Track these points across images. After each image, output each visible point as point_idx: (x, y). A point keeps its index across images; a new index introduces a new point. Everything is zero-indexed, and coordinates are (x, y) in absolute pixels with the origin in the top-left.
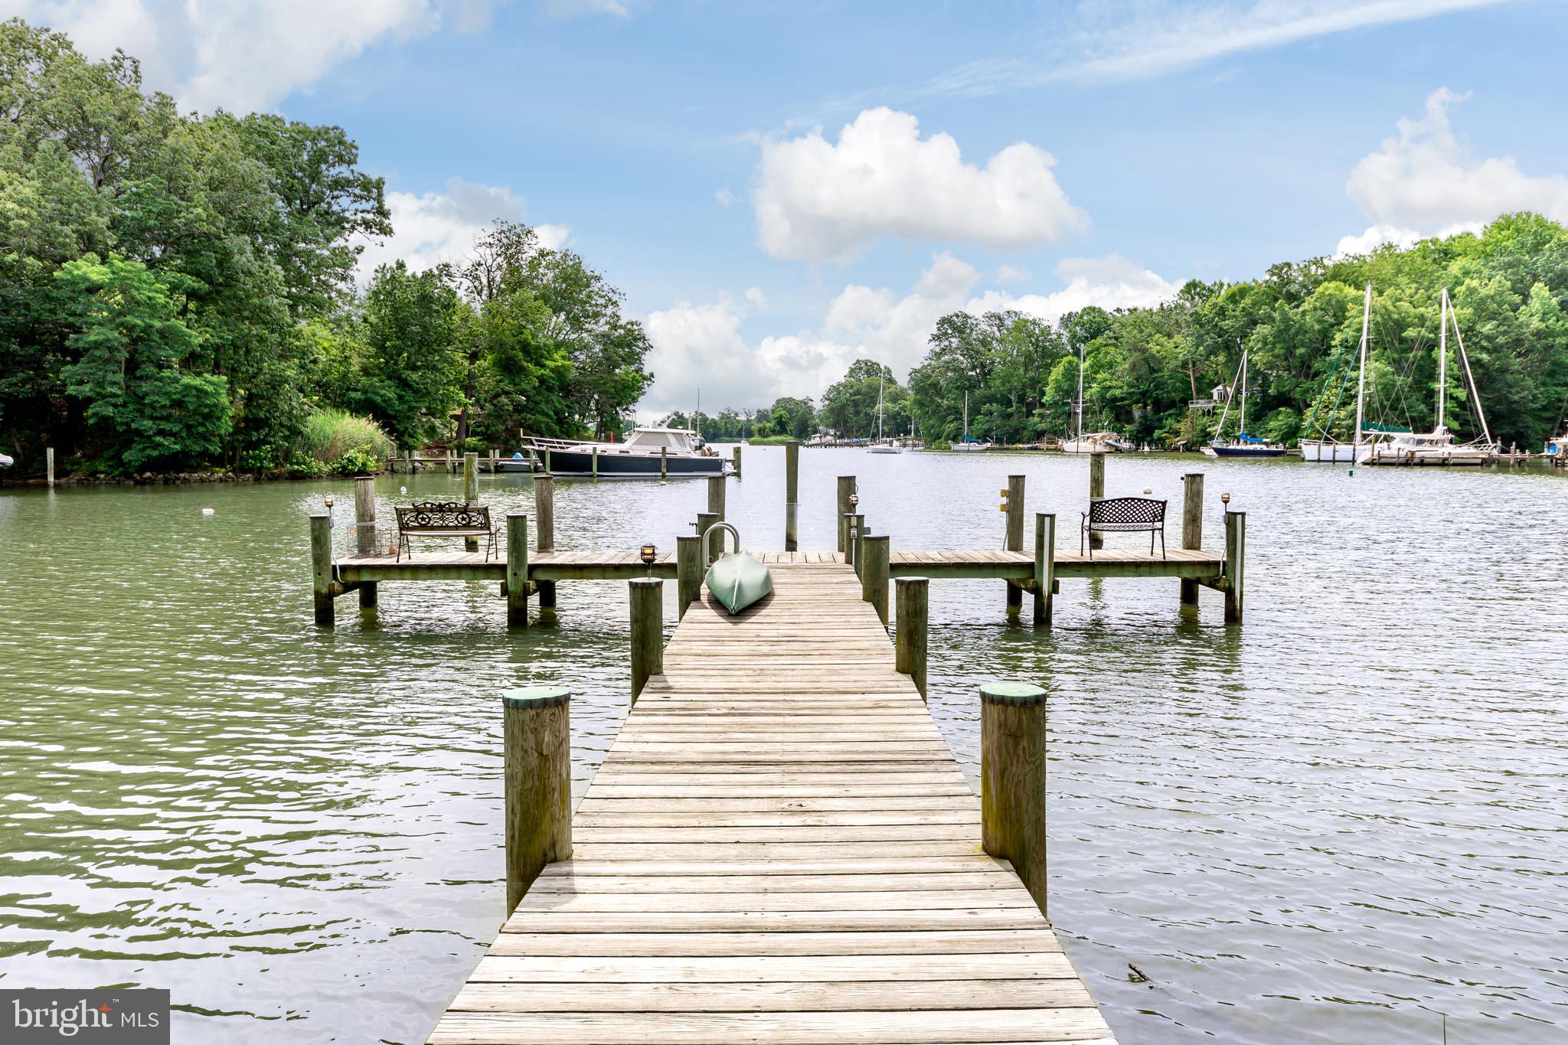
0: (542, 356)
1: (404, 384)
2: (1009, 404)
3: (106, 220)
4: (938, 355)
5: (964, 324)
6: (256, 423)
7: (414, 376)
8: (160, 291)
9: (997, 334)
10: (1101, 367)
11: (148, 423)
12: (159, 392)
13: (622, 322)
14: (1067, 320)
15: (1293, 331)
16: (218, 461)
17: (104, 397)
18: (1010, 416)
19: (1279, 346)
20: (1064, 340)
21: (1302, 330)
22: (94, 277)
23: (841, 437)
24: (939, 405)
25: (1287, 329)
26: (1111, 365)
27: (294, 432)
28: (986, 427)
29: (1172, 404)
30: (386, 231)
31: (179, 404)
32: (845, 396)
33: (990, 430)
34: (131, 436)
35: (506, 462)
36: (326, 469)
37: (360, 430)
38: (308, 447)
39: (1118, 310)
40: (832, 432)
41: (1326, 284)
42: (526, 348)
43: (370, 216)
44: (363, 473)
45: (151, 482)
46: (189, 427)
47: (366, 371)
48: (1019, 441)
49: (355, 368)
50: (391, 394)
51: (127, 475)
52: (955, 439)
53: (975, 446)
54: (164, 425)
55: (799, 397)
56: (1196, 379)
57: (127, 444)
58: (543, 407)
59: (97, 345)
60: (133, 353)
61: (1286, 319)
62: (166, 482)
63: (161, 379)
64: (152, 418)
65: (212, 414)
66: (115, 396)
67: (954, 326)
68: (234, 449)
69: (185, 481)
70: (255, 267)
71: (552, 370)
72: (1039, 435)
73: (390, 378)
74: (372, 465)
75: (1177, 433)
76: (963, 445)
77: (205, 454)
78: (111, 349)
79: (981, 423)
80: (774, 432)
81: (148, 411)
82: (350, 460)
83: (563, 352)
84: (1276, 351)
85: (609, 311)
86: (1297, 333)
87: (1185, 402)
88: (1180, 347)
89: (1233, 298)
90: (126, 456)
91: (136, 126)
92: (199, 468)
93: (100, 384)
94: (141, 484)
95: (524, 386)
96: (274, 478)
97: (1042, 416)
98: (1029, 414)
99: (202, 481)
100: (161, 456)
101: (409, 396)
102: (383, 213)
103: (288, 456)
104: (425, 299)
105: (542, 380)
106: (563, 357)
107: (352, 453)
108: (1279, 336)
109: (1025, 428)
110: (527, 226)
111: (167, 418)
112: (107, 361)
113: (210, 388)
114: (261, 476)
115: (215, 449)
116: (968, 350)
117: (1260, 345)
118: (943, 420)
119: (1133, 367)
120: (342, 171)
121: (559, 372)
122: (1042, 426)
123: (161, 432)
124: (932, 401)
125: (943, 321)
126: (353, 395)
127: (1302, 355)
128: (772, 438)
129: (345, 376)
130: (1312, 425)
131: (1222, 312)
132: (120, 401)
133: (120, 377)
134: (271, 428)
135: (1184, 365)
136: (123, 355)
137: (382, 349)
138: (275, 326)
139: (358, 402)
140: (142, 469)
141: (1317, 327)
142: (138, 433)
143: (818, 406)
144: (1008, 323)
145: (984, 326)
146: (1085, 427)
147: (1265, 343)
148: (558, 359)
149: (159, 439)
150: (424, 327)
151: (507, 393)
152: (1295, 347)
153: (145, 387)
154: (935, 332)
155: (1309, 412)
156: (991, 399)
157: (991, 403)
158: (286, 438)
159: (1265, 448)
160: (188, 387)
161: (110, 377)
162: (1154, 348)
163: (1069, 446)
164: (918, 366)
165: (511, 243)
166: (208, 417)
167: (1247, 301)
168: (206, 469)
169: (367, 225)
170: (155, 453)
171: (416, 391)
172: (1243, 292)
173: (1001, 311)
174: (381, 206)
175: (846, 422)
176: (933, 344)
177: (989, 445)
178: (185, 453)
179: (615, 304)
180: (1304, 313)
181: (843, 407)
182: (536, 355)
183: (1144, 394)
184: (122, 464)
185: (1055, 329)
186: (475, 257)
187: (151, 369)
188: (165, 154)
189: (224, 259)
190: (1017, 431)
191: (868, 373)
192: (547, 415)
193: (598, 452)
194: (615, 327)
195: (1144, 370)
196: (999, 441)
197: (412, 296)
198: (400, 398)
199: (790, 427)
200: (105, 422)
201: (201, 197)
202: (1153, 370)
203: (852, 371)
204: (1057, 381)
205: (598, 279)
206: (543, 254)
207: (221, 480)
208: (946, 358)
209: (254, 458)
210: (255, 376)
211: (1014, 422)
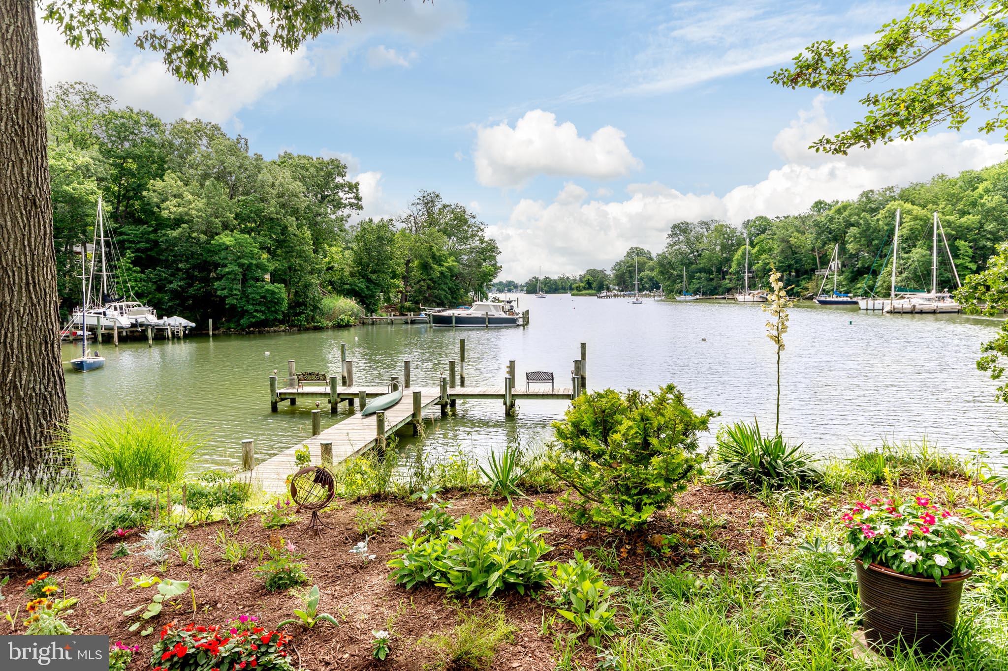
0: (442, 261)
1: (369, 280)
2: (711, 273)
3: (233, 215)
4: (671, 246)
5: (686, 229)
6: (299, 304)
7: (374, 277)
8: (255, 247)
9: (706, 233)
10: (765, 251)
11: (251, 307)
12: (255, 293)
13: (486, 239)
14: (746, 224)
15: (871, 230)
16: (282, 322)
17: (232, 295)
18: (712, 279)
19: (863, 239)
20: (745, 236)
21: (877, 230)
22: (228, 243)
23: (622, 291)
24: (672, 274)
25: (868, 230)
26: (770, 250)
27: (316, 308)
28: (698, 286)
29: (806, 272)
30: (360, 208)
31: (264, 297)
32: (624, 269)
33: (700, 288)
34: (244, 312)
35: (417, 318)
36: (330, 324)
37: (346, 305)
38: (322, 314)
39: (778, 217)
40: (617, 288)
41: (893, 203)
42: (434, 257)
43: (353, 201)
44: (347, 326)
45: (253, 332)
46: (269, 308)
47: (352, 274)
48: (717, 294)
49: (347, 274)
50: (363, 286)
51: (243, 330)
52: (680, 293)
53: (689, 298)
54: (258, 308)
55: (599, 269)
56: (820, 258)
57: (242, 317)
58: (442, 286)
59: (229, 273)
60: (244, 275)
61: (868, 224)
62: (260, 332)
63: (256, 287)
64: (253, 305)
65: (279, 302)
66: (236, 295)
67: (681, 229)
68: (289, 316)
69: (268, 332)
70: (297, 232)
71: (447, 268)
72: (729, 290)
73: (363, 278)
74: (352, 320)
75: (807, 289)
76: (682, 297)
77: (276, 319)
78: (236, 274)
79: (695, 284)
80: (585, 288)
81: (251, 302)
82: (341, 320)
83: (453, 258)
84: (862, 242)
85: (480, 234)
86: (873, 232)
87: (813, 270)
88: (808, 240)
89: (839, 211)
90: (242, 321)
91: (246, 169)
92: (273, 325)
93: (231, 289)
94: (249, 333)
95: (433, 276)
96: (307, 330)
97: (731, 280)
98: (724, 278)
99: (275, 331)
100: (256, 322)
101: (372, 286)
102: (358, 199)
103: (313, 318)
104: (380, 238)
105: (442, 273)
106: (453, 261)
107: (342, 316)
108: (864, 233)
109: (720, 287)
110: (437, 193)
111: (259, 304)
112: (233, 280)
113: (277, 291)
114: (302, 329)
115: (280, 317)
116: (689, 243)
117: (852, 239)
118: (674, 282)
119: (782, 251)
120: (339, 180)
121: (450, 269)
122: (731, 285)
123: (256, 311)
124: (668, 272)
125: (674, 227)
126: (346, 287)
127: (876, 245)
128: (584, 292)
129: (341, 278)
130: (882, 286)
131: (831, 219)
132: (239, 297)
133: (239, 286)
134: (306, 305)
135: (813, 250)
136: (240, 277)
137: (360, 264)
138: (306, 259)
139: (348, 290)
140: (249, 327)
141: (886, 228)
142: (247, 311)
143: (610, 273)
144: (712, 227)
145: (698, 229)
146: (749, 287)
147: (855, 238)
148: (450, 262)
149: (255, 314)
150: (379, 253)
151: (424, 280)
152: (873, 240)
153: (249, 290)
154: (670, 233)
155: (880, 277)
156: (700, 271)
157: (700, 272)
158: (311, 311)
159: (849, 299)
160: (267, 290)
161: (235, 287)
162: (793, 241)
163: (740, 298)
164: (660, 252)
165: (429, 202)
166: (276, 303)
167: (846, 213)
168: (277, 326)
169: (351, 205)
170: (253, 320)
171: (375, 284)
172: (845, 208)
173: (708, 220)
174: (357, 194)
175: (624, 282)
176: (669, 240)
177: (698, 297)
178: (267, 320)
179: (482, 230)
180: (878, 220)
181: (623, 274)
182: (438, 260)
183: (789, 266)
184: (239, 325)
185: (739, 229)
186: (409, 212)
187: (252, 282)
188: (258, 184)
189: (285, 229)
190: (715, 288)
191: (638, 255)
192: (445, 290)
193: (456, 315)
194: (482, 243)
195: (789, 252)
196: (704, 294)
197: (372, 237)
198: (367, 287)
199: (594, 285)
200: (233, 307)
201: (273, 202)
202: (794, 253)
203: (628, 253)
204: (738, 259)
205: (474, 217)
206: (445, 206)
207: (283, 331)
208: (677, 247)
209: (298, 320)
210: (298, 283)
211: (714, 283)
